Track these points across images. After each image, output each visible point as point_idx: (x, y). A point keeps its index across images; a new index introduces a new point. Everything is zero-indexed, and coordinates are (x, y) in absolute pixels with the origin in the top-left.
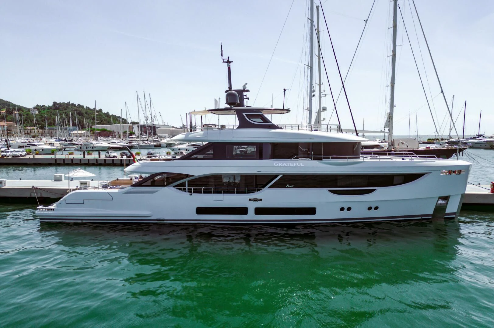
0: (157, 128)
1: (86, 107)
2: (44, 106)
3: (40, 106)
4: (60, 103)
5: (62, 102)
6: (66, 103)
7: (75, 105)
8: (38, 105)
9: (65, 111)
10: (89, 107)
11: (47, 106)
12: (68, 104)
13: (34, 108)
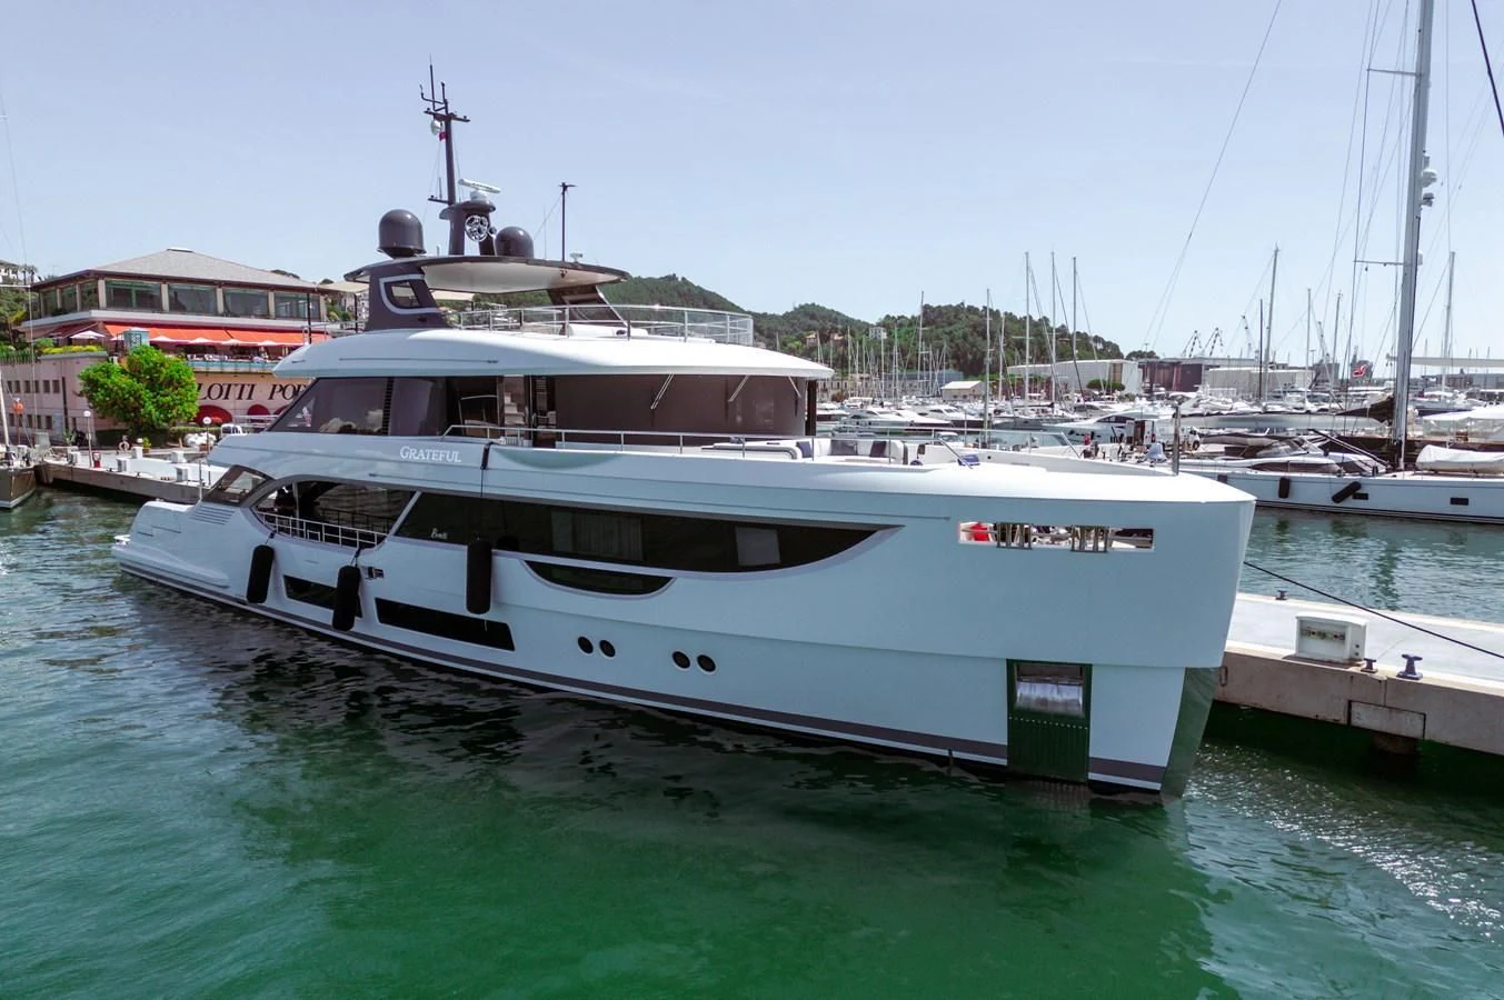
0: (1208, 367)
1: (1006, 314)
2: (903, 317)
3: (893, 317)
4: (939, 307)
5: (943, 305)
6: (955, 308)
7: (977, 309)
8: (888, 316)
9: (948, 329)
10: (1014, 313)
11: (909, 317)
12: (959, 308)
13: (879, 325)
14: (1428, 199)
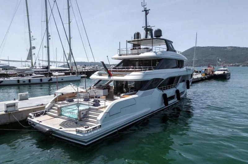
14: (50, 39)
